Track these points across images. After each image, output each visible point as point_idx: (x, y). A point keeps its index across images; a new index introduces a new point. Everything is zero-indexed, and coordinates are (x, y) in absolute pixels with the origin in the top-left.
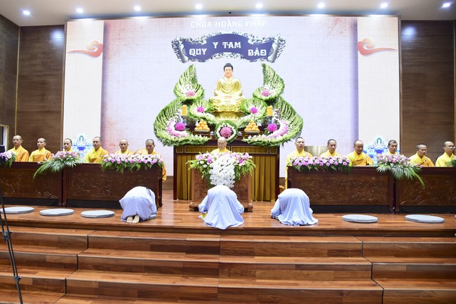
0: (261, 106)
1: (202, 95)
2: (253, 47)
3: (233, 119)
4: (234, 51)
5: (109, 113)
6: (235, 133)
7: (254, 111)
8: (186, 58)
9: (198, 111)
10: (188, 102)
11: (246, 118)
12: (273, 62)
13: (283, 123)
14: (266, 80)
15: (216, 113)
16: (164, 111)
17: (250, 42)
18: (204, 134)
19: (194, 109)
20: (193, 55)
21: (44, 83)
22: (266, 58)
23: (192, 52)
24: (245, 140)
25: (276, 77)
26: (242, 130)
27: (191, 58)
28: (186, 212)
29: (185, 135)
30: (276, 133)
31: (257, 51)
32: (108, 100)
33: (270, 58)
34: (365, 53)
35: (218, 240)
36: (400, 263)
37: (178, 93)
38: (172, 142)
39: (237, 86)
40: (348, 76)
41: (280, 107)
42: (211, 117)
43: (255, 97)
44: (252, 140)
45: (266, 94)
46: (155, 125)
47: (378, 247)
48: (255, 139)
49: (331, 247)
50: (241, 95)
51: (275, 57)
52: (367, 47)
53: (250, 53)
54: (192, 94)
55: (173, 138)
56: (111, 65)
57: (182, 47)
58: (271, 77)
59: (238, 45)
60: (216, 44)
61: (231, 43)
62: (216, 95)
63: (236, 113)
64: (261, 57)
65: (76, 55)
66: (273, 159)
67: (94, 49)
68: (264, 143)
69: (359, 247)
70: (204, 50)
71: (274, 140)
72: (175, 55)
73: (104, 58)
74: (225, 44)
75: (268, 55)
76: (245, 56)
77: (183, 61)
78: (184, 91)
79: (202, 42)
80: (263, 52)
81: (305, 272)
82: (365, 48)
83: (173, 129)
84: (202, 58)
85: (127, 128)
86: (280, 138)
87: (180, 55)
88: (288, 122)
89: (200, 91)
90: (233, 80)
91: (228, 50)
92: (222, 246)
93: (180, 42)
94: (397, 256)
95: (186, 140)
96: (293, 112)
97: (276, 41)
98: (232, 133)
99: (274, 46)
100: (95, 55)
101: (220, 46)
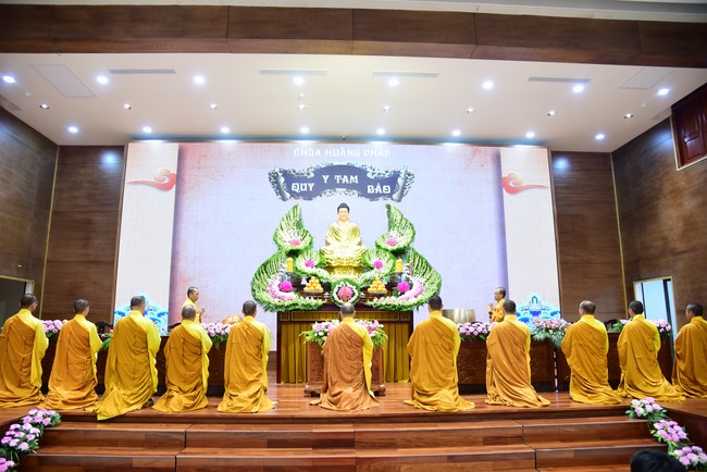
0: (386, 259)
1: (311, 243)
2: (374, 182)
3: (352, 275)
4: (349, 187)
5: (182, 265)
6: (357, 294)
7: (379, 265)
8: (288, 195)
9: (307, 265)
10: (294, 254)
11: (368, 275)
12: (399, 201)
13: (416, 281)
14: (391, 225)
15: (330, 268)
16: (265, 265)
17: (369, 175)
18: (317, 296)
19: (301, 263)
20: (297, 191)
21: (89, 222)
22: (390, 196)
23: (296, 187)
24: (369, 303)
25: (404, 222)
26: (364, 290)
27: (293, 194)
28: (300, 398)
29: (292, 297)
30: (408, 294)
31: (379, 187)
32: (181, 249)
33: (395, 196)
34: (512, 191)
35: (352, 430)
36: (567, 448)
37: (279, 241)
38: (277, 307)
39: (355, 232)
40: (493, 219)
41: (411, 261)
42: (323, 273)
43: (378, 247)
44: (379, 304)
45: (392, 244)
46: (253, 284)
47: (540, 431)
48: (383, 301)
49: (487, 434)
50: (360, 244)
51: (402, 195)
52: (514, 183)
53: (370, 189)
54: (297, 243)
55: (276, 301)
56: (186, 202)
57: (282, 180)
58: (398, 221)
59: (354, 179)
60: (326, 178)
61: (345, 177)
62: (328, 244)
64: (383, 195)
65: (139, 187)
66: (406, 326)
67: (164, 180)
68: (394, 306)
69: (519, 432)
70: (311, 186)
71: (406, 303)
72: (272, 191)
73: (178, 192)
74: (338, 177)
75: (392, 193)
76: (364, 194)
77: (284, 199)
78: (287, 238)
79: (308, 174)
80: (387, 189)
81: (459, 465)
82: (511, 184)
83: (277, 289)
84: (308, 196)
85: (207, 287)
86: (413, 301)
87: (279, 191)
88: (423, 280)
89: (308, 239)
90: (350, 225)
91: (341, 185)
92: (357, 438)
93: (280, 174)
94: (563, 441)
95: (294, 305)
96: (428, 267)
97: (402, 176)
98: (353, 294)
99: (400, 181)
100: (166, 188)
101: (332, 180)
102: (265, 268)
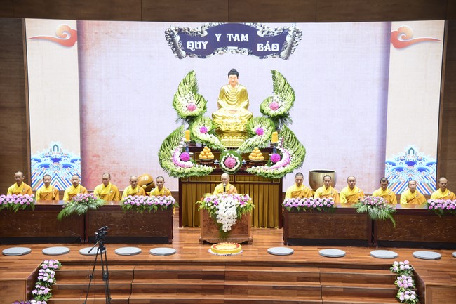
0: (267, 126)
1: (205, 108)
2: (263, 40)
4: (240, 45)
5: (90, 117)
6: (238, 161)
7: (260, 132)
8: (183, 53)
9: (201, 132)
10: (191, 119)
11: (251, 141)
12: (287, 58)
13: (286, 153)
14: (275, 88)
15: (219, 132)
16: (168, 139)
17: (259, 33)
18: (209, 163)
19: (197, 127)
20: (192, 49)
22: (278, 53)
23: (191, 45)
24: (248, 170)
25: (286, 86)
26: (245, 156)
27: (189, 52)
28: (195, 245)
29: (191, 167)
30: (278, 164)
31: (268, 45)
32: (88, 102)
33: (283, 54)
34: (400, 46)
35: (224, 270)
37: (178, 107)
38: (178, 174)
39: (243, 95)
41: (284, 135)
42: (214, 140)
43: (262, 111)
44: (255, 171)
45: (275, 108)
46: (160, 155)
47: (330, 276)
48: (258, 170)
49: (299, 275)
50: (246, 107)
51: (289, 53)
52: (403, 38)
53: (260, 47)
54: (192, 109)
55: (178, 169)
56: (89, 58)
57: (178, 38)
58: (282, 86)
59: (245, 37)
60: (218, 36)
61: (237, 35)
62: (220, 107)
63: (241, 132)
64: (272, 52)
65: (40, 42)
66: (277, 187)
67: (65, 36)
68: (266, 174)
69: (318, 275)
70: (205, 44)
71: (276, 172)
72: (169, 49)
73: (80, 49)
74: (230, 36)
75: (280, 50)
76: (254, 52)
77: (180, 57)
78: (184, 103)
79: (202, 32)
80: (276, 47)
81: (279, 291)
82: (400, 39)
83: (179, 159)
84: (202, 54)
85: (114, 136)
86: (282, 170)
87: (175, 49)
88: (291, 152)
89: (202, 103)
90: (239, 88)
91: (233, 44)
92: (227, 274)
93: (176, 33)
95: (192, 172)
96: (296, 142)
97: (291, 33)
98: (236, 164)
99: (288, 39)
100: (68, 44)
101: (224, 38)
102: (168, 142)
